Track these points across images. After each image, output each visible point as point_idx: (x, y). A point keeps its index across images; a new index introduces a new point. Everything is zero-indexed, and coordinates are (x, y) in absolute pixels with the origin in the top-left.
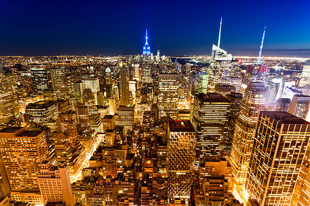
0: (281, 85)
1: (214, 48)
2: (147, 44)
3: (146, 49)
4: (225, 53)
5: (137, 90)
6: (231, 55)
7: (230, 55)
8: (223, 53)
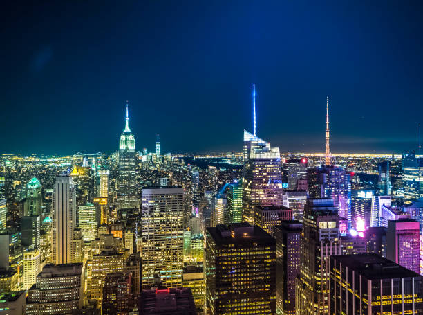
0: (374, 201)
1: (247, 136)
2: (127, 129)
3: (126, 140)
4: (268, 146)
5: (99, 226)
6: (278, 148)
7: (277, 150)
8: (264, 146)
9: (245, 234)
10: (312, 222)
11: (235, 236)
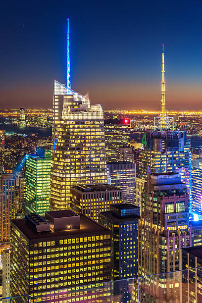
1: (59, 89)
4: (86, 101)
6: (100, 106)
8: (81, 103)
9: (69, 227)
10: (156, 205)
11: (55, 230)
